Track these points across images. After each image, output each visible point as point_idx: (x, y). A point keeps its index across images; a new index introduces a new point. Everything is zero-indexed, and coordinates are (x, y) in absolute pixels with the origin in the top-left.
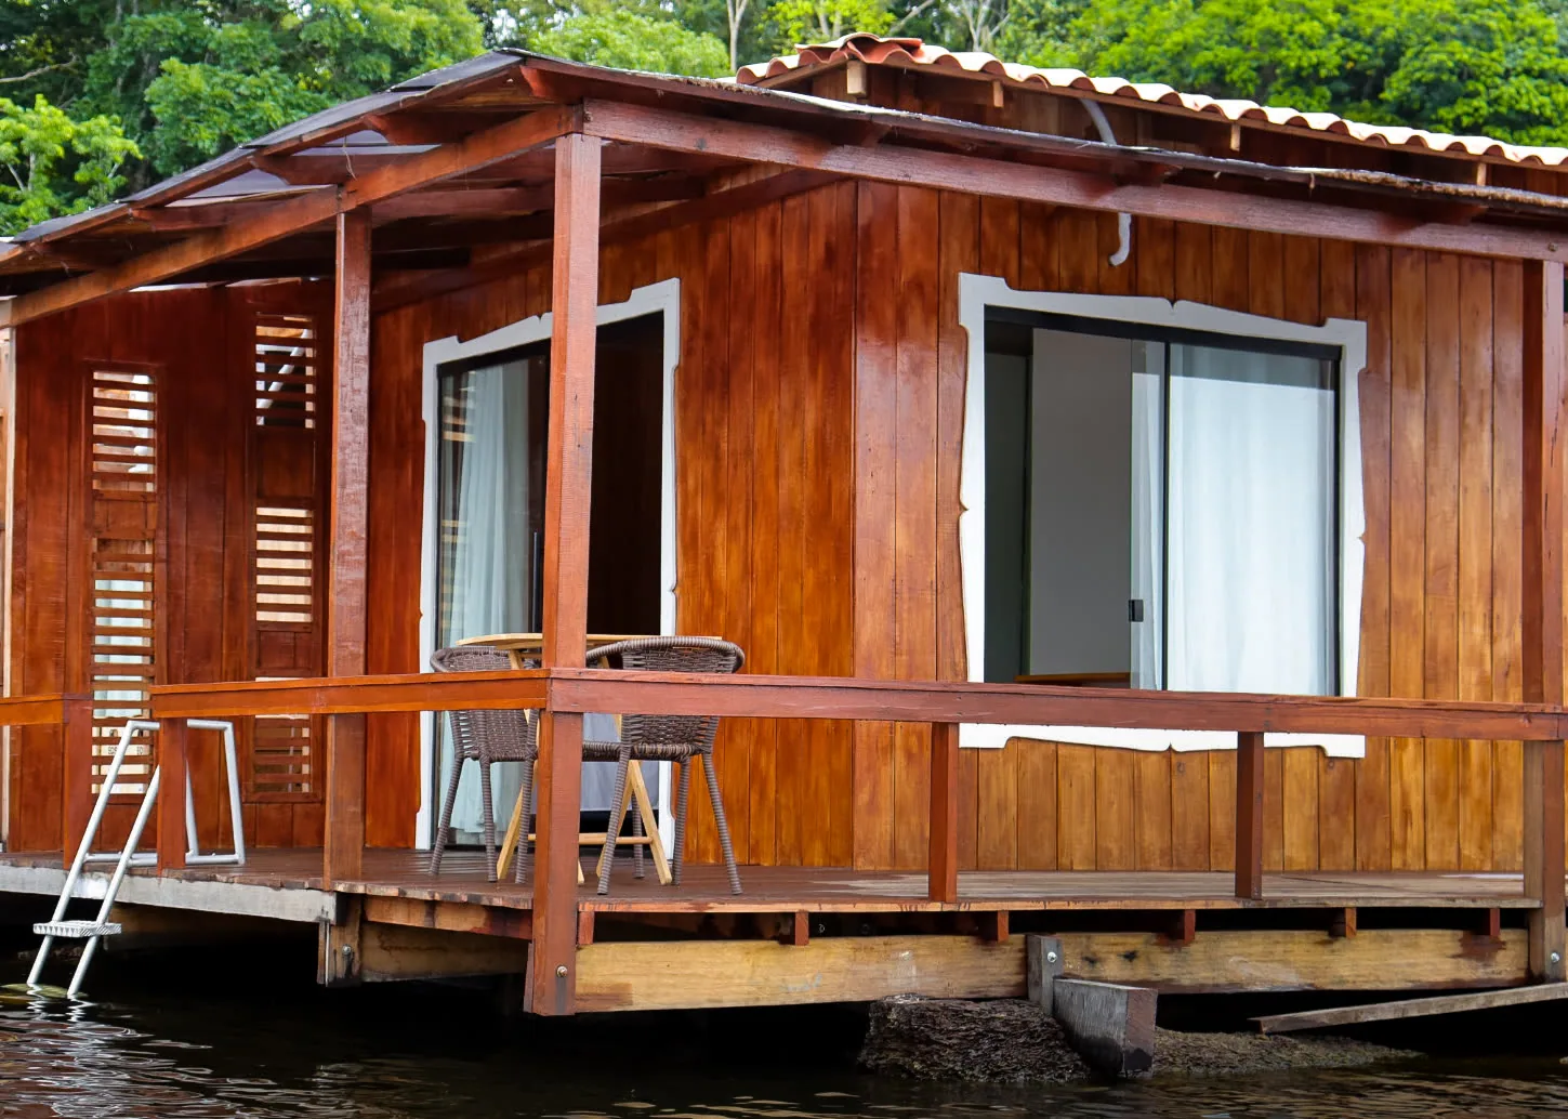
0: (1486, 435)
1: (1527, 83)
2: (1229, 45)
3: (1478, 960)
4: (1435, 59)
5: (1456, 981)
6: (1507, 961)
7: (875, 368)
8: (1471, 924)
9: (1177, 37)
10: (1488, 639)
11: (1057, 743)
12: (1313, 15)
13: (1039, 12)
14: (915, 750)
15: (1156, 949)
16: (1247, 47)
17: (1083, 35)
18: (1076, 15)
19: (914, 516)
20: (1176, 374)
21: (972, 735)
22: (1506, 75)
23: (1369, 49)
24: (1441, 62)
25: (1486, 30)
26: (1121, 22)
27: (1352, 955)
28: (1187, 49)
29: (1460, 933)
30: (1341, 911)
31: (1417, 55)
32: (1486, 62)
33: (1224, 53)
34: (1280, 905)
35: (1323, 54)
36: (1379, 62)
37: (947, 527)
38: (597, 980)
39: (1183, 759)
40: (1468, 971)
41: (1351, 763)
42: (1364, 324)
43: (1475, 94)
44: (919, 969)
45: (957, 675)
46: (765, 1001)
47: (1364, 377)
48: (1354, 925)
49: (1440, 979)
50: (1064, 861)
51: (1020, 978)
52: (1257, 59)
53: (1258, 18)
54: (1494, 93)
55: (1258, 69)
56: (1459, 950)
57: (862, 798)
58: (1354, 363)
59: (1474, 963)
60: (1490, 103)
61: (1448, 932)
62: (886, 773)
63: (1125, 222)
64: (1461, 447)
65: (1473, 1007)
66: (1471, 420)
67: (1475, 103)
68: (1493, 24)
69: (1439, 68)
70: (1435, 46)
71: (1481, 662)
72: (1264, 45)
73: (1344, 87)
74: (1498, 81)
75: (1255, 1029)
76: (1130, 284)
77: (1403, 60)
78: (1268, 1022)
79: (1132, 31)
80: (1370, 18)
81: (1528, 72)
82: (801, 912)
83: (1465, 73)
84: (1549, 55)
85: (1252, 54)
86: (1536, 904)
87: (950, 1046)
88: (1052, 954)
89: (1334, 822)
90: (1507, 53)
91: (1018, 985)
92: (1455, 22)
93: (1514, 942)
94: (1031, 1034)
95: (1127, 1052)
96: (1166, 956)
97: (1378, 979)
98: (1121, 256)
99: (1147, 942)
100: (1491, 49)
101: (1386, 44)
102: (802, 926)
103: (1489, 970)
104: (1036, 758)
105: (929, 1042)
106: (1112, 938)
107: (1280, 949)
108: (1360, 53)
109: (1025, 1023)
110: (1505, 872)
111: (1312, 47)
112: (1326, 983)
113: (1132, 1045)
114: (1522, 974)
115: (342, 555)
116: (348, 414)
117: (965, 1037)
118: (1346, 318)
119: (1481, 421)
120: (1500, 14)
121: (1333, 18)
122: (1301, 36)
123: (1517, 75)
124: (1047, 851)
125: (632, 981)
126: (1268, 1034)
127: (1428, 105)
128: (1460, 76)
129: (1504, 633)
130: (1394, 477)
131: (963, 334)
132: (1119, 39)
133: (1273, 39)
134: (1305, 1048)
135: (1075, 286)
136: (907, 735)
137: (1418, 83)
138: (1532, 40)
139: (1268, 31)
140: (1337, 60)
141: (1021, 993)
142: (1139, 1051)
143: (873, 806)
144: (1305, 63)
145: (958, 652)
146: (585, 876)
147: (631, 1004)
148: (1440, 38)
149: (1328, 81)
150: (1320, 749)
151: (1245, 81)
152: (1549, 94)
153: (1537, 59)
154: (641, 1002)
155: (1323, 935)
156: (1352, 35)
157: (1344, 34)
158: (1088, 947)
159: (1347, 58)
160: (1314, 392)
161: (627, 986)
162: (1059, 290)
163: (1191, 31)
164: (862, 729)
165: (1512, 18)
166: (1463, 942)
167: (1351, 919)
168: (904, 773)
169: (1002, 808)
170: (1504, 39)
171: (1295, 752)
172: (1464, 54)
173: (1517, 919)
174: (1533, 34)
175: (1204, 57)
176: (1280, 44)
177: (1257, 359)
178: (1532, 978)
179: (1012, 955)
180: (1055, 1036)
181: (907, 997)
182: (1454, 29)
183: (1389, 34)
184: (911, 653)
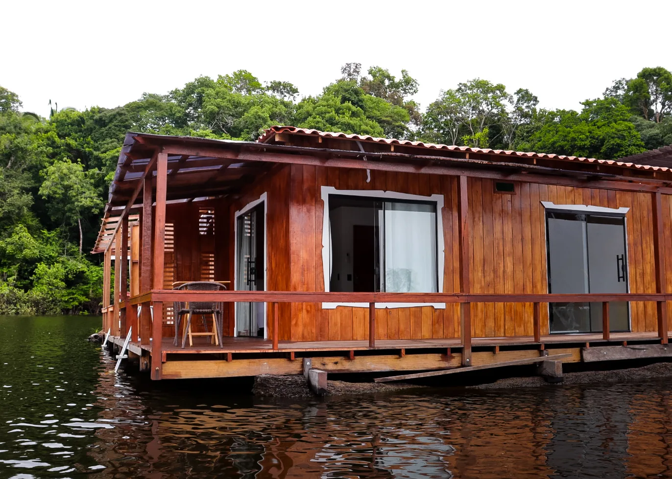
0: (481, 223)
1: (634, 147)
2: (564, 141)
3: (446, 361)
4: (612, 142)
5: (440, 367)
6: (455, 361)
7: (296, 211)
8: (443, 352)
9: (552, 140)
10: (483, 277)
11: (352, 307)
12: (583, 134)
13: (522, 135)
14: (309, 309)
15: (344, 361)
16: (568, 141)
17: (532, 140)
18: (530, 136)
19: (308, 249)
20: (387, 210)
21: (326, 305)
22: (629, 146)
23: (597, 141)
24: (613, 143)
25: (624, 136)
26: (540, 137)
27: (406, 361)
28: (554, 143)
29: (440, 355)
30: (400, 350)
31: (608, 142)
32: (624, 143)
33: (563, 143)
34: (381, 349)
35: (586, 142)
36: (599, 144)
37: (318, 252)
38: (171, 371)
39: (391, 310)
40: (443, 364)
41: (442, 310)
42: (443, 196)
43: (622, 150)
44: (269, 367)
45: (321, 290)
46: (222, 376)
47: (443, 209)
48: (404, 354)
49: (434, 367)
50: (355, 338)
51: (301, 369)
52: (571, 144)
53: (570, 135)
54: (626, 150)
55: (571, 146)
56: (441, 359)
57: (293, 322)
58: (440, 206)
59: (445, 362)
60: (626, 152)
61: (437, 355)
62: (300, 316)
63: (368, 171)
64: (474, 226)
65: (440, 374)
66: (476, 219)
67: (622, 152)
68: (625, 134)
69: (613, 144)
70: (612, 140)
71: (481, 283)
72: (572, 141)
73: (592, 150)
74: (627, 147)
75: (373, 381)
76: (373, 187)
77: (605, 143)
78: (377, 380)
79: (542, 139)
80: (597, 134)
81: (634, 145)
82: (229, 353)
83: (619, 145)
84: (639, 141)
85: (570, 143)
86: (462, 346)
87: (272, 388)
88: (308, 363)
89: (437, 326)
90: (629, 141)
91: (300, 371)
92: (616, 134)
93: (458, 356)
94: (297, 384)
95: (318, 389)
96: (347, 363)
97: (414, 367)
98: (369, 180)
99: (341, 359)
100: (625, 140)
101: (601, 140)
102: (230, 357)
103: (450, 364)
104: (346, 311)
105: (266, 387)
106: (330, 358)
107: (383, 360)
108: (595, 142)
109: (296, 382)
110: (489, 337)
111: (583, 141)
112: (398, 369)
113: (320, 387)
114: (460, 365)
115: (144, 263)
116: (145, 228)
117: (277, 385)
118: (438, 194)
119: (479, 219)
120: (627, 132)
121: (588, 134)
122: (580, 138)
123: (632, 146)
124: (350, 335)
125: (181, 371)
126: (377, 383)
127: (612, 153)
128: (618, 146)
129: (488, 274)
130: (454, 235)
131: (322, 202)
132: (539, 141)
133: (574, 139)
134: (388, 386)
135: (356, 188)
136: (307, 306)
137: (608, 148)
138: (635, 138)
139: (573, 138)
140: (589, 143)
141: (301, 373)
142: (322, 389)
143: (296, 324)
144: (581, 144)
145: (322, 283)
146: (193, 344)
147: (181, 377)
148: (613, 138)
149: (587, 148)
150: (432, 307)
151: (568, 149)
152: (639, 150)
153: (636, 142)
154: (184, 377)
155: (397, 356)
156: (593, 138)
157: (591, 138)
158: (323, 361)
159: (592, 143)
160: (429, 213)
161: (180, 372)
162: (351, 189)
163: (555, 139)
164: (293, 304)
165: (630, 133)
166: (442, 357)
167: (403, 352)
168: (306, 316)
169: (336, 324)
170: (628, 138)
171: (425, 307)
172: (619, 141)
173: (459, 350)
174: (635, 136)
175: (559, 144)
176: (576, 140)
177: (414, 206)
178: (462, 366)
179: (299, 363)
180: (305, 385)
181: (266, 375)
182: (616, 136)
183: (601, 137)
184: (307, 284)
